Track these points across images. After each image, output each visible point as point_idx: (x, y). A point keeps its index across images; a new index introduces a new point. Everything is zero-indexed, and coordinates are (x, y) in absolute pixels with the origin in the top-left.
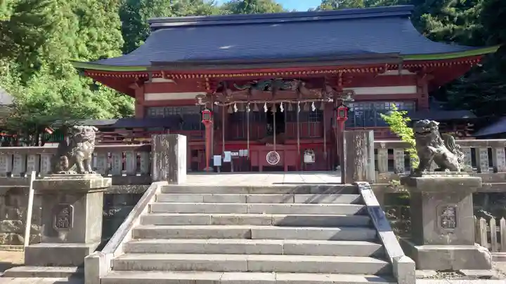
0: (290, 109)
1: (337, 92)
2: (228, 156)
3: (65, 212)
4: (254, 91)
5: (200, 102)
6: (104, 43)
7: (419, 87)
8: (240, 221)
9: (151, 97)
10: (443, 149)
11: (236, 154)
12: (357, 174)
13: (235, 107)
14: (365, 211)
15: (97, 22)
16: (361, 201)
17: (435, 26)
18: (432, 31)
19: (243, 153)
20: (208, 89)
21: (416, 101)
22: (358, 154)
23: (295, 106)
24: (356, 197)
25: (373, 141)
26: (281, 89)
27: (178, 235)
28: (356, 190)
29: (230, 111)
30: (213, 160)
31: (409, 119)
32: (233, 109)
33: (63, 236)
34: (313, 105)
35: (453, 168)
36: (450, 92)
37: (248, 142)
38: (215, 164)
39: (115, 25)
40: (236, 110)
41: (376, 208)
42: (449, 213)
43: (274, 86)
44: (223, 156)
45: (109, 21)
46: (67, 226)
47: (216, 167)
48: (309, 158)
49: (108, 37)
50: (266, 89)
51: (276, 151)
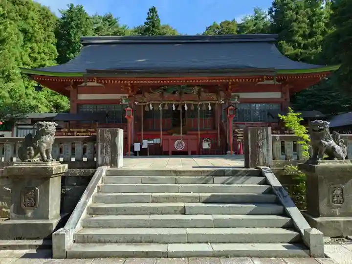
0: (192, 108)
1: (228, 97)
2: (146, 143)
3: (31, 194)
4: (166, 95)
5: (124, 102)
6: (43, 55)
7: (283, 93)
8: (175, 199)
9: (83, 97)
10: (332, 142)
11: (151, 142)
12: (259, 161)
13: (151, 106)
14: (271, 190)
15: (37, 39)
16: (266, 182)
17: (288, 50)
18: (286, 53)
19: (157, 141)
20: (130, 92)
21: (281, 103)
22: (260, 145)
23: (195, 105)
24: (261, 179)
26: (185, 93)
27: (125, 212)
28: (260, 174)
29: (147, 109)
30: (134, 146)
31: (302, 119)
32: (150, 108)
33: (30, 214)
34: (209, 106)
35: (340, 158)
36: (298, 97)
37: (161, 132)
38: (135, 150)
39: (51, 41)
40: (151, 108)
41: (279, 189)
42: (338, 192)
43: (180, 90)
44: (142, 143)
45: (47, 39)
46: (33, 206)
47: (136, 152)
48: (206, 145)
49: (46, 50)
50: (174, 93)
51: (183, 140)
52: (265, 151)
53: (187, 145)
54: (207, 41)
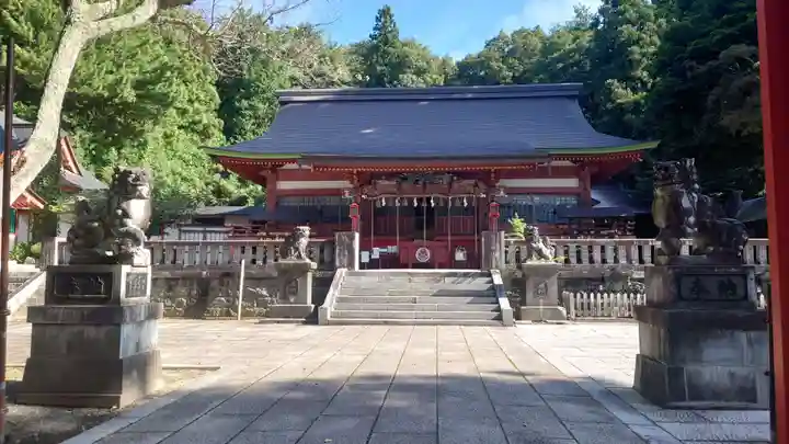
0: (442, 204)
1: (491, 187)
2: (377, 252)
3: (293, 284)
4: (405, 185)
5: (347, 195)
7: (581, 179)
8: (407, 293)
9: (283, 185)
10: (541, 245)
11: (385, 250)
12: (491, 264)
13: (383, 200)
14: (493, 288)
16: (492, 281)
17: (622, 95)
18: (619, 101)
19: (392, 249)
20: (356, 181)
21: (578, 195)
22: (493, 249)
23: (446, 202)
24: (488, 279)
25: (503, 240)
26: (432, 183)
28: (490, 275)
29: (378, 205)
32: (381, 203)
33: (292, 300)
34: (465, 201)
35: (546, 258)
37: (398, 238)
38: (363, 261)
39: (209, 79)
40: (384, 204)
41: (500, 285)
42: (542, 285)
43: (423, 179)
44: (371, 252)
45: (202, 76)
46: (295, 293)
47: (364, 263)
48: (460, 256)
50: (416, 182)
52: (497, 254)
53: (432, 255)
54: (470, 96)
